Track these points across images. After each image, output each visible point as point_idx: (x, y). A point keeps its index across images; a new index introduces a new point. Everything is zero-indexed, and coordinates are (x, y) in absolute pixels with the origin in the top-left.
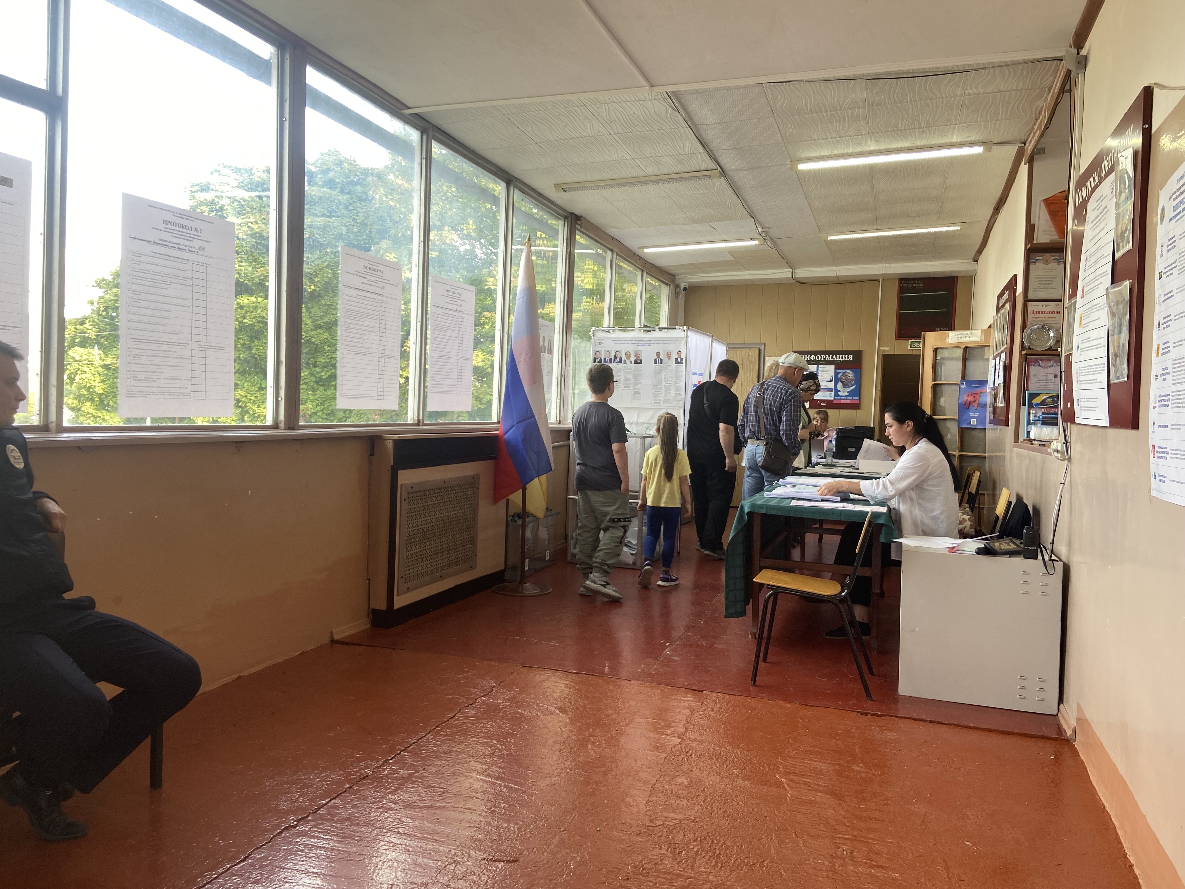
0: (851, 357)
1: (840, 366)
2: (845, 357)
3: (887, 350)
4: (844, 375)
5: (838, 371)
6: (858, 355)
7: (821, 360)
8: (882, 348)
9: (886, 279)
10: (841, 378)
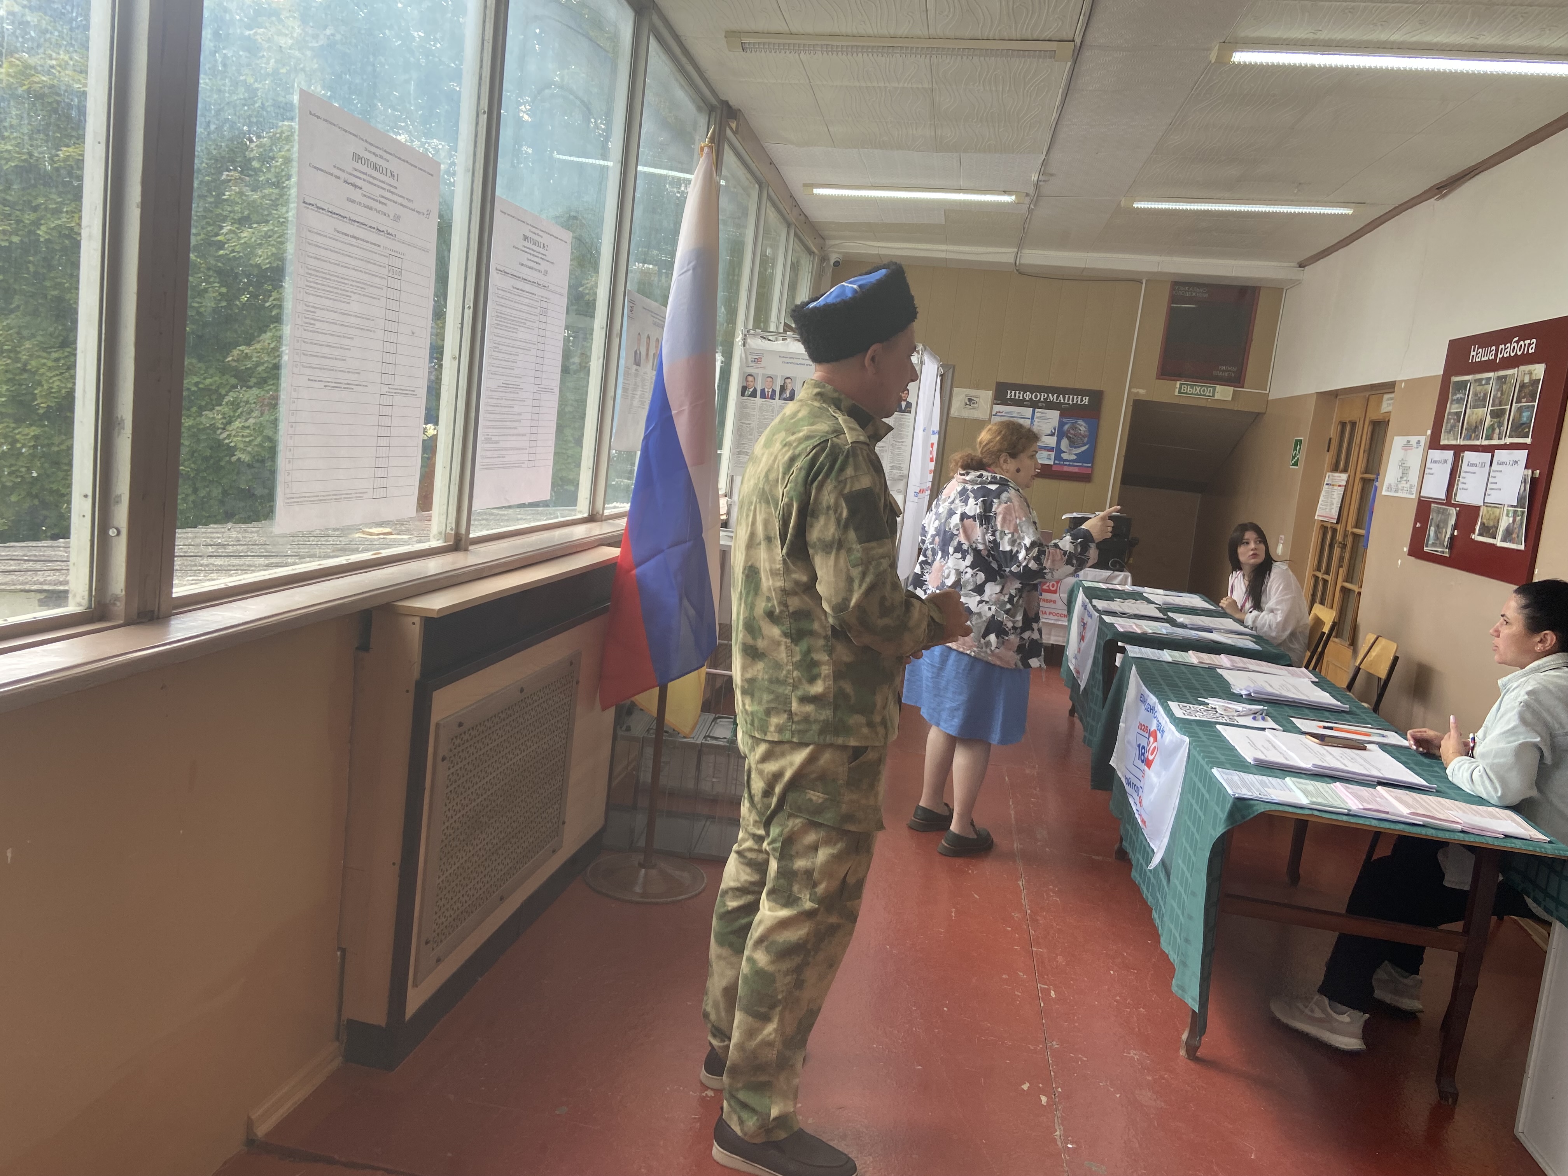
0: (1086, 400)
1: (1067, 412)
2: (1077, 400)
3: (1142, 392)
4: (1074, 427)
5: (1065, 420)
6: (1097, 397)
7: (1039, 401)
8: (1134, 390)
9: (1154, 279)
10: (1068, 431)
